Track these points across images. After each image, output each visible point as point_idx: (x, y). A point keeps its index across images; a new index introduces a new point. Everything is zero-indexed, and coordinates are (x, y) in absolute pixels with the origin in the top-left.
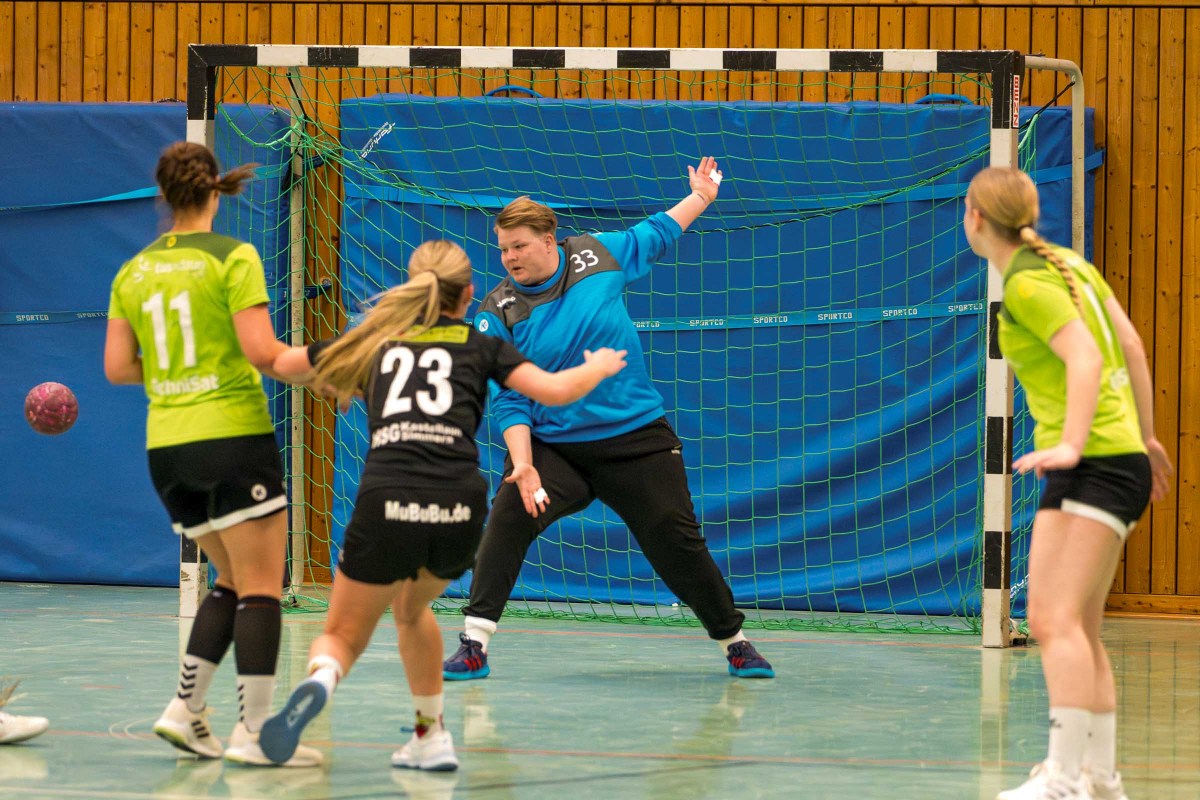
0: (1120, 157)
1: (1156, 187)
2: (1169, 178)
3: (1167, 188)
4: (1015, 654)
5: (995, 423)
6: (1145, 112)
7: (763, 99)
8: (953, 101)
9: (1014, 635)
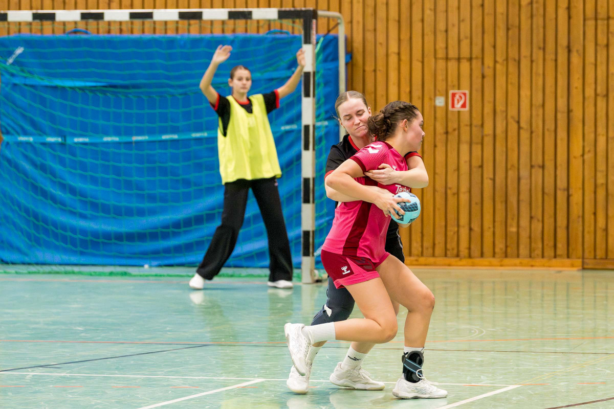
0: (358, 57)
1: (375, 71)
2: (381, 66)
3: (380, 70)
4: (317, 286)
5: (307, 181)
6: (370, 36)
7: (194, 33)
8: (280, 33)
9: (316, 278)
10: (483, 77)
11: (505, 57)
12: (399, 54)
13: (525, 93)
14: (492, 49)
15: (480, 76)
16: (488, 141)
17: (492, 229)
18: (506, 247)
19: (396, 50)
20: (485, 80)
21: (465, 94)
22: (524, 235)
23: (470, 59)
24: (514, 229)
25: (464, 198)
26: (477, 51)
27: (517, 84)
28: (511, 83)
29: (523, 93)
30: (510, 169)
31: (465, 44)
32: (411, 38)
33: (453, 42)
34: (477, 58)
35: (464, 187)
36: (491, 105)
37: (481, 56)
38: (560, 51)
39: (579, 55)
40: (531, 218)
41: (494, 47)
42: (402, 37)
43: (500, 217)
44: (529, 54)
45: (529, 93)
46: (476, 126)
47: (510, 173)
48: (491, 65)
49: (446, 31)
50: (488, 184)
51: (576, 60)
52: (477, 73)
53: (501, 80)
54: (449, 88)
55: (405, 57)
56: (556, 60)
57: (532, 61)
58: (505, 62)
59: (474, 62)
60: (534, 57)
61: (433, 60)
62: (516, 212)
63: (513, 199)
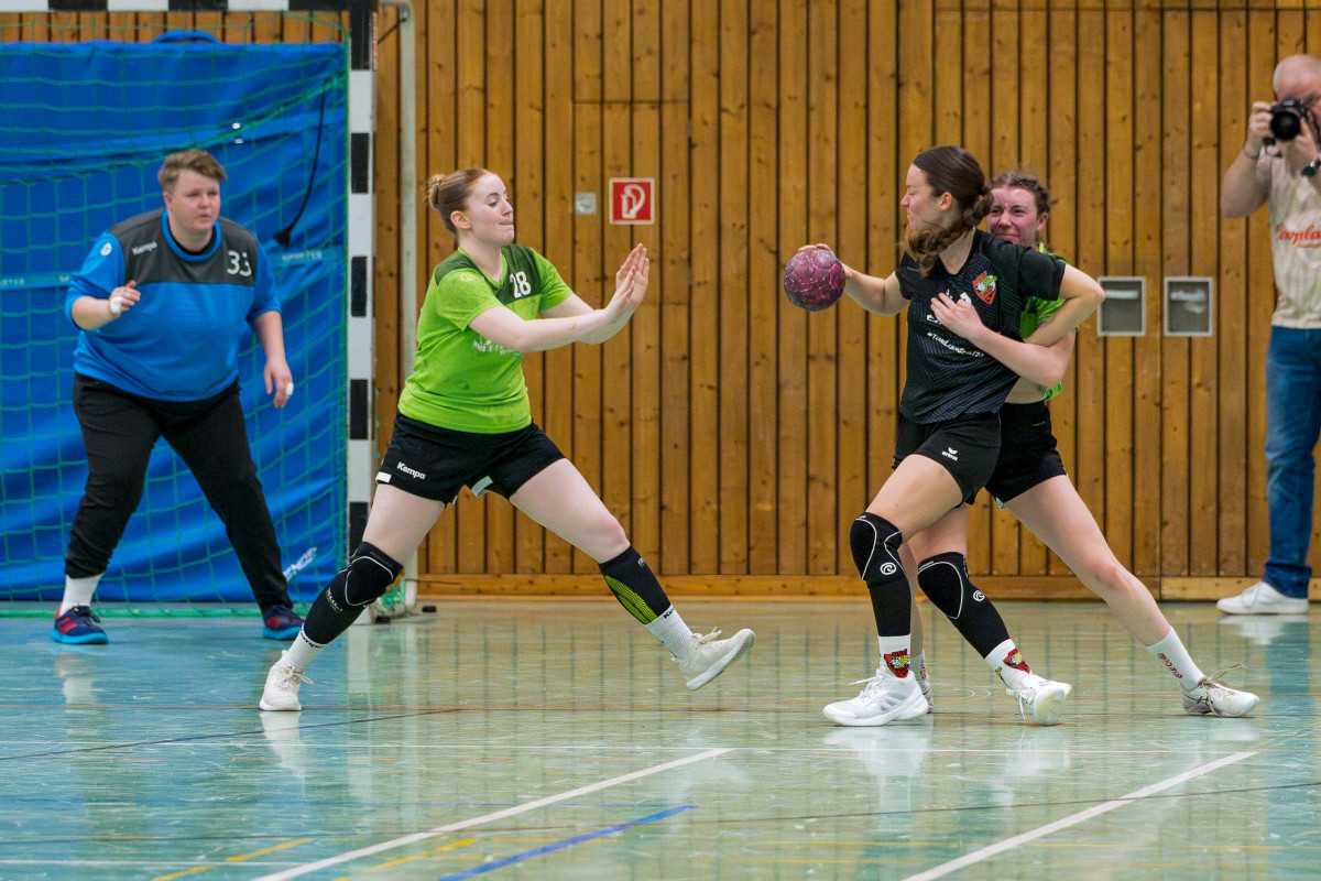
1: (427, 130)
2: (440, 120)
3: (439, 131)
4: (379, 632)
5: (359, 386)
8: (194, 39)
10: (691, 145)
11: (742, 99)
12: (485, 90)
13: (792, 183)
14: (714, 81)
15: (684, 145)
16: (703, 298)
17: (715, 507)
18: (749, 549)
19: (479, 82)
20: (697, 152)
21: (646, 187)
22: (792, 519)
23: (659, 104)
24: (768, 507)
25: (646, 433)
26: (674, 83)
27: (773, 164)
28: (760, 161)
29: (786, 184)
30: (757, 364)
31: (647, 68)
32: (514, 52)
33: (617, 63)
34: (675, 102)
35: (646, 409)
36: (710, 214)
37: (686, 96)
38: (875, 84)
39: (923, 93)
40: (809, 479)
41: (718, 75)
42: (492, 50)
43: (733, 478)
44: (801, 93)
45: (802, 185)
46: (673, 262)
47: (757, 373)
48: (711, 117)
49: (601, 36)
50: (703, 400)
51: (914, 104)
52: (675, 138)
53: (733, 152)
54: (607, 172)
55: (499, 97)
56: (867, 107)
57: (809, 109)
58: (745, 111)
59: (668, 110)
60: (814, 99)
61: (570, 104)
62: (772, 468)
63: (764, 435)
